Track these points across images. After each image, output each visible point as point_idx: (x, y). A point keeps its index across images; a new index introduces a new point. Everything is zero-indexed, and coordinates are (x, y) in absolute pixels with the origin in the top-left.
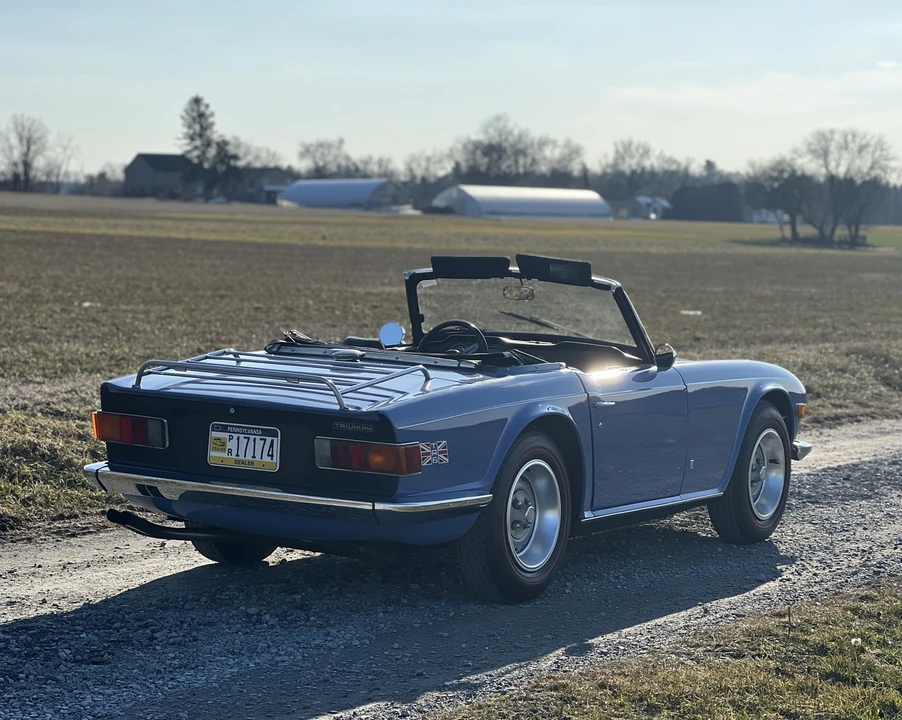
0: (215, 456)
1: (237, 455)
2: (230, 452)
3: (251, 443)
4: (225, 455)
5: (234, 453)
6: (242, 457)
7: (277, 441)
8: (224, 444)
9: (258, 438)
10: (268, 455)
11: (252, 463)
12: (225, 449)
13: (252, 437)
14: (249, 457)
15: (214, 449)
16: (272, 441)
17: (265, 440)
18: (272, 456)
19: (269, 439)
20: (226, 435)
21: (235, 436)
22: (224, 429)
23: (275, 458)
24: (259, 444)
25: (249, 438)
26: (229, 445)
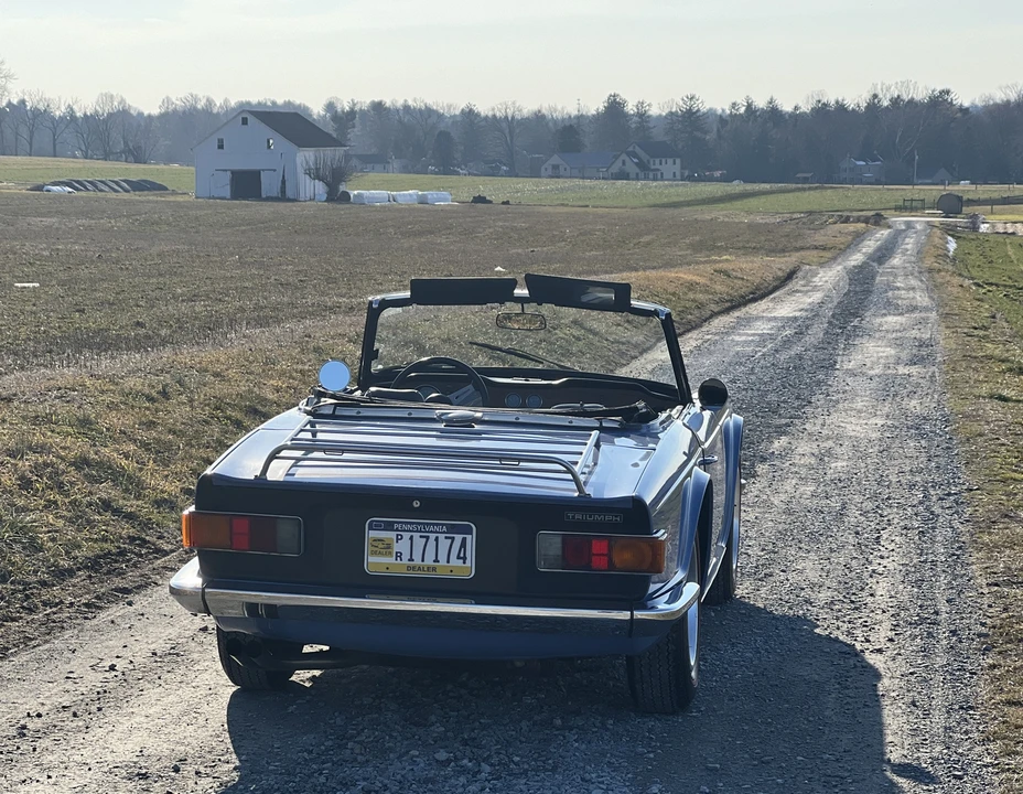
0: (374, 563)
1: (411, 560)
2: (399, 555)
3: (432, 542)
4: (391, 560)
5: (406, 556)
6: (417, 561)
7: (471, 540)
8: (389, 546)
9: (441, 536)
10: (459, 558)
11: (434, 569)
12: (390, 553)
13: (432, 536)
14: (429, 561)
15: (374, 553)
16: (464, 539)
17: (453, 539)
18: (464, 559)
19: (458, 538)
20: (392, 535)
21: (406, 536)
22: (389, 527)
23: (468, 561)
24: (444, 544)
25: (428, 538)
26: (396, 547)
